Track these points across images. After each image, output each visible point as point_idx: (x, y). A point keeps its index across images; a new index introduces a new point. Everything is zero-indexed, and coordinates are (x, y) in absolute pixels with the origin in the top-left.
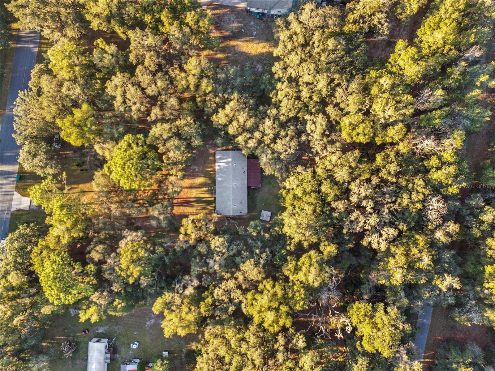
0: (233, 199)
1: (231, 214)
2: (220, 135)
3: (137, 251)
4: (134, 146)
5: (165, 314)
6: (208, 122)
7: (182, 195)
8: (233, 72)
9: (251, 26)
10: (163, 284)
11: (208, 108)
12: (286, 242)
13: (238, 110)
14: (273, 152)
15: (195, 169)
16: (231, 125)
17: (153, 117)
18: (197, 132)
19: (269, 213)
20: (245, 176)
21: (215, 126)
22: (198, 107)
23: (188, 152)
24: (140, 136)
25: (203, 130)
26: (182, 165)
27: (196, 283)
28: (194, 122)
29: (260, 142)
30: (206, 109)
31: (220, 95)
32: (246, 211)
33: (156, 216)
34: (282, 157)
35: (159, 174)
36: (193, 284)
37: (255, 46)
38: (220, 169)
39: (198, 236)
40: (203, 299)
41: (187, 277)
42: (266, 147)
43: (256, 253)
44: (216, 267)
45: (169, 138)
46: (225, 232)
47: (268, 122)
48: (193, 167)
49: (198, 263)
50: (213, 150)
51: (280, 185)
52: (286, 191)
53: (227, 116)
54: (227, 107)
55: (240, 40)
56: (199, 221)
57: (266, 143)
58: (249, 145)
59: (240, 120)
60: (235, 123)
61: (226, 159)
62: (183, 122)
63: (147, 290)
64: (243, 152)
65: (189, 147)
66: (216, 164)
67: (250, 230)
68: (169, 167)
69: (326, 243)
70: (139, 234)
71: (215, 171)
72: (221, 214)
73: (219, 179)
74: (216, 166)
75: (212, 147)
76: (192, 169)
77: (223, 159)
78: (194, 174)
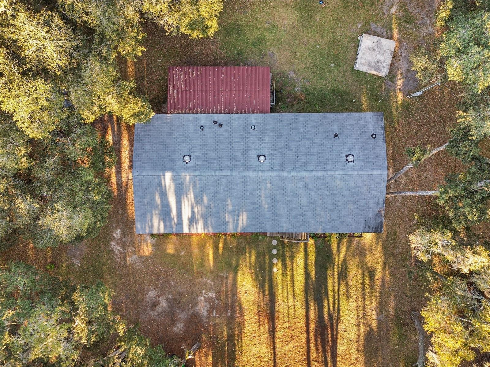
0: (322, 166)
1: (381, 174)
15: (209, 300)
19: (367, 41)
20: (234, 121)
32: (370, 117)
38: (204, 217)
48: (202, 309)
61: (164, 194)
66: (186, 230)
71: (215, 234)
72: (378, 214)
73: (243, 220)
74: (193, 231)
75: (132, 243)
76: (210, 312)
77: (166, 206)
78: (226, 305)
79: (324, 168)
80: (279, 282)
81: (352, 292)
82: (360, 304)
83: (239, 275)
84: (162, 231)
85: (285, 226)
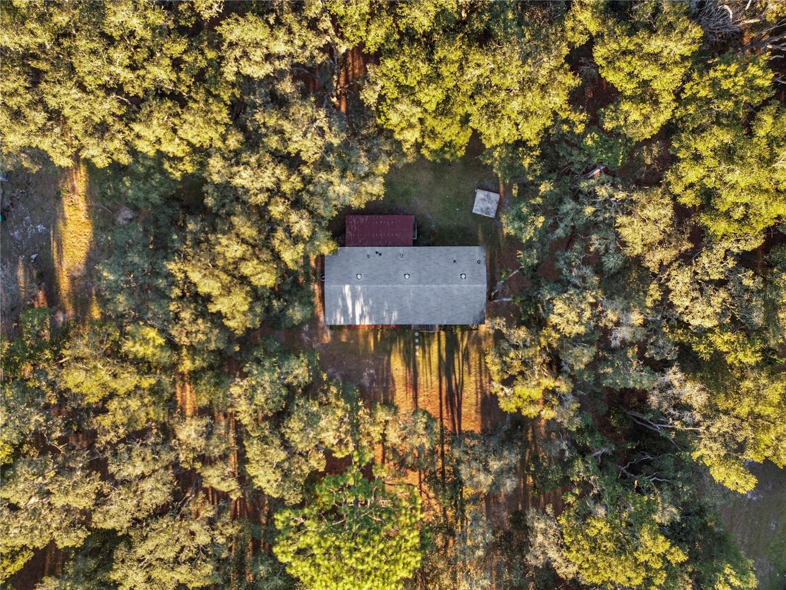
0: (445, 281)
1: (483, 287)
2: (283, 310)
3: (594, 540)
4: (304, 541)
5: (759, 459)
6: (248, 339)
7: (433, 409)
8: (114, 272)
9: (25, 236)
10: (668, 461)
11: (208, 340)
12: (562, 136)
13: (213, 260)
14: (322, 165)
15: (370, 375)
16: (252, 279)
17: (230, 486)
18: (271, 370)
19: (480, 194)
20: (389, 252)
21: (258, 323)
22: (211, 367)
23: (325, 392)
24: (280, 519)
25: (268, 354)
26: (359, 408)
27: (674, 375)
28: (244, 376)
29: (297, 203)
30: (212, 346)
31: (173, 307)
32: (476, 249)
33: (491, 478)
34: (336, 142)
35: (382, 473)
36: (676, 383)
37: (71, 227)
38: (370, 314)
39: (545, 372)
40: (718, 356)
41: (654, 399)
42: (311, 188)
43: (595, 214)
44: (636, 318)
45: (286, 444)
46: (531, 300)
47: (244, 178)
48: (366, 381)
49: (617, 370)
50: (324, 332)
51: (410, 159)
52: (427, 141)
53: (227, 290)
54: (203, 289)
55: (57, 265)
56: (505, 366)
57: (299, 186)
58: (306, 232)
59: (239, 254)
60: (247, 269)
61: (344, 299)
62: (243, 406)
63: (684, 504)
64: (325, 250)
65: (311, 390)
66: (358, 323)
67: (528, 234)
68: (365, 443)
69: (569, 24)
70: (540, 525)
71: (376, 326)
72: (482, 312)
73: (395, 315)
74: (363, 323)
75: (317, 334)
76: (371, 383)
77: (345, 307)
78: (383, 379)
79: (447, 283)
80: (421, 362)
81: (473, 370)
82: (478, 378)
83: (392, 358)
84: (342, 323)
85: (422, 321)
